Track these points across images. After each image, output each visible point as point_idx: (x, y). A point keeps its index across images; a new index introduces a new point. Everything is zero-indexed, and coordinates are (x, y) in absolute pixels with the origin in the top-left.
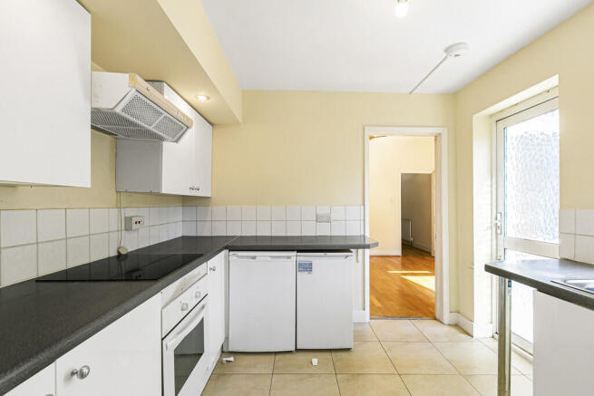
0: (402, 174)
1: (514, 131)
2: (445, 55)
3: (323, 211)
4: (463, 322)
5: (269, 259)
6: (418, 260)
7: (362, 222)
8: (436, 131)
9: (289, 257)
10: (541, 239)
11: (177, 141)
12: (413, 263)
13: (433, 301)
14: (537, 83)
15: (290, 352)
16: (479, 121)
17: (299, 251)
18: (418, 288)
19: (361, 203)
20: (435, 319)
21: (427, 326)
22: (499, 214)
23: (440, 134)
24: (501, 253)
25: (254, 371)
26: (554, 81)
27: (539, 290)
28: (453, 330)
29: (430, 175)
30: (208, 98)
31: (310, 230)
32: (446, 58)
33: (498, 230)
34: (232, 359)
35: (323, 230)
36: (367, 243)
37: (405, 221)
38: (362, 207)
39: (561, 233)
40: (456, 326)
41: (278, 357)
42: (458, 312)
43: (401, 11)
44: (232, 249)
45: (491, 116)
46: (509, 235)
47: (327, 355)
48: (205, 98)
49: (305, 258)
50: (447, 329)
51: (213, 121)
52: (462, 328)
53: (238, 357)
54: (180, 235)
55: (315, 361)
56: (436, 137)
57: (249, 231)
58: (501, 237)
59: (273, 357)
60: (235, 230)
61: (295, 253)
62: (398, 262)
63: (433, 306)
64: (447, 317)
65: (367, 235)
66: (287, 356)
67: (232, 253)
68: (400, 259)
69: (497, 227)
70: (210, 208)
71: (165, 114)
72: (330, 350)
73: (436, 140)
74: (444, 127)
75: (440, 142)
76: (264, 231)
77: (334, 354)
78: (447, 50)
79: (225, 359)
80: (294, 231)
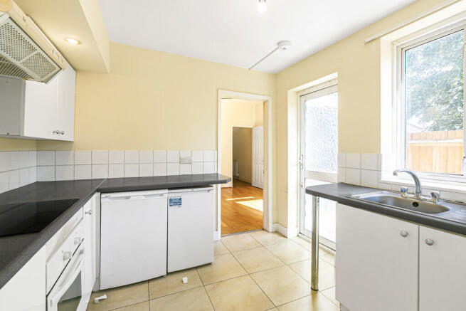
0: (234, 128)
1: (311, 103)
2: (277, 47)
3: (185, 154)
4: (281, 229)
5: (144, 198)
6: (243, 189)
7: (216, 163)
8: (265, 98)
9: (162, 195)
10: (325, 171)
11: (46, 82)
12: (241, 192)
13: (261, 218)
14: (325, 76)
15: (162, 277)
16: (291, 95)
17: (169, 189)
18: (249, 210)
19: (215, 148)
20: (263, 229)
21: (260, 236)
22: (301, 156)
23: (267, 101)
24: (303, 181)
25: (131, 302)
26: (335, 75)
27: (339, 203)
28: (276, 235)
29: (251, 129)
30: (80, 43)
31: (175, 170)
32: (277, 49)
33: (301, 165)
34: (105, 297)
35: (185, 170)
36: (219, 179)
37: (234, 161)
38: (216, 152)
39: (339, 167)
40: (276, 232)
41: (151, 284)
42: (277, 223)
43: (262, 8)
44: (102, 191)
45: (297, 92)
46: (307, 169)
47: (194, 272)
48: (76, 42)
49: (175, 194)
50: (271, 235)
51: (77, 67)
52: (280, 233)
53: (110, 293)
54: (33, 180)
55: (185, 280)
56: (264, 103)
57: (116, 173)
58: (303, 171)
59: (146, 285)
60: (102, 174)
61: (167, 191)
62: (230, 192)
63: (262, 221)
64: (271, 227)
65: (219, 172)
66: (160, 281)
67: (103, 195)
68: (232, 189)
69: (301, 164)
70: (72, 153)
71: (39, 50)
72: (196, 268)
73: (264, 105)
74: (269, 96)
75: (267, 105)
76: (131, 173)
77: (199, 270)
78: (278, 44)
79: (97, 299)
80: (160, 172)
